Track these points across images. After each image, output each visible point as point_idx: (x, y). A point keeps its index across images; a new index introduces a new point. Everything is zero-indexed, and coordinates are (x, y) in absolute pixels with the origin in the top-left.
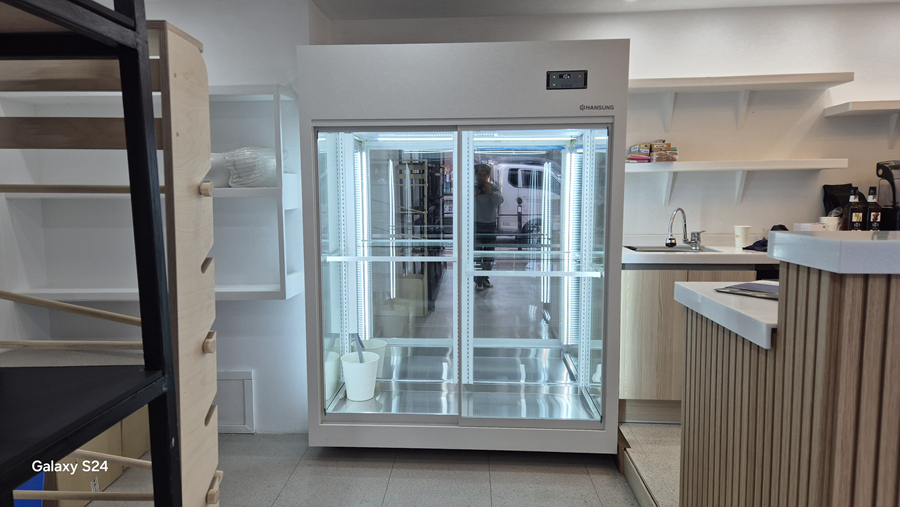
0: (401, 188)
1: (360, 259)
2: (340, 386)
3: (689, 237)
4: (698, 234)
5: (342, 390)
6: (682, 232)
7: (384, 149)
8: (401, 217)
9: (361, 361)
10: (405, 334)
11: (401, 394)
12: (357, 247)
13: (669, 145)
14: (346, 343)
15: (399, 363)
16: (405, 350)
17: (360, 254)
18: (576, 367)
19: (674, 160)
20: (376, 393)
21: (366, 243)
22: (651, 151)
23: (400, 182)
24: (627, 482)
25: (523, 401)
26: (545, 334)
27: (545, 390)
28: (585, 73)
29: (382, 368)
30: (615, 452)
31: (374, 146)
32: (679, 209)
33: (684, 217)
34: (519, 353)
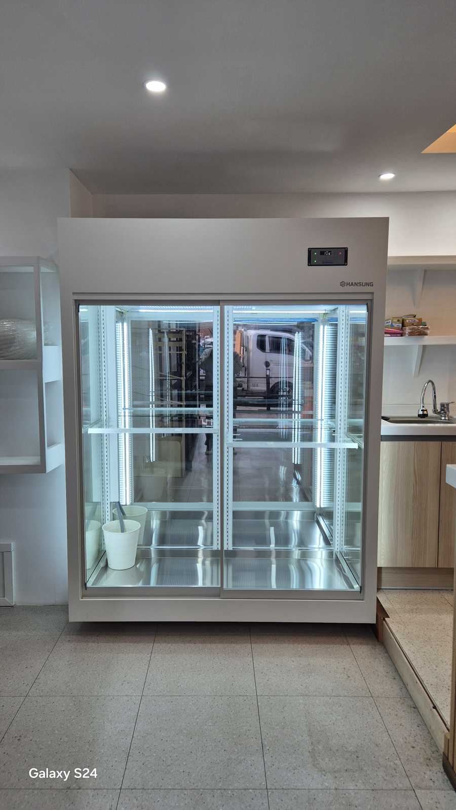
0: (161, 355)
1: (122, 431)
2: (101, 554)
3: (439, 408)
4: (448, 405)
5: (104, 560)
6: (432, 402)
7: (145, 320)
8: (160, 382)
9: (123, 530)
10: (163, 499)
11: (160, 561)
12: (118, 416)
13: (420, 320)
14: (108, 511)
15: (158, 527)
16: (163, 514)
17: (122, 426)
18: (331, 531)
19: (426, 334)
20: (137, 560)
21: (127, 411)
22: (403, 325)
23: (159, 349)
24: (387, 652)
25: (274, 567)
26: (296, 497)
27: (296, 554)
28: (346, 251)
29: (142, 537)
30: (375, 623)
31: (135, 317)
32: (430, 381)
33: (434, 389)
34: (267, 515)
